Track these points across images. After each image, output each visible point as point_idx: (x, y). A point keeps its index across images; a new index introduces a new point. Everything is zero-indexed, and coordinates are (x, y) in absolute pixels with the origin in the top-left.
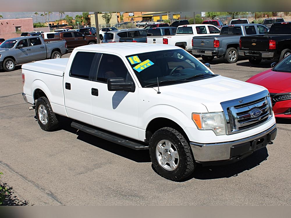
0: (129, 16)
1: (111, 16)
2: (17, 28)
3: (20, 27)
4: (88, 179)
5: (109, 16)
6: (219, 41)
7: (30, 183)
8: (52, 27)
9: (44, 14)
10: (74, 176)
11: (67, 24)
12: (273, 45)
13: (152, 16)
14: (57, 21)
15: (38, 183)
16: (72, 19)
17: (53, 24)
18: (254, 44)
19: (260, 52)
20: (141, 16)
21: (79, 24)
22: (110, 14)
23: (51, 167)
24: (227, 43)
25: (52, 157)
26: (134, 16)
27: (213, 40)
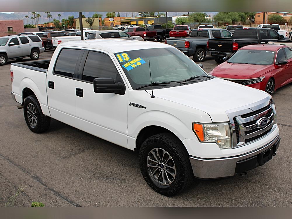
0: (110, 21)
1: (94, 21)
2: (9, 28)
3: (12, 27)
4: (72, 163)
5: (92, 20)
6: (189, 42)
7: (16, 167)
8: (41, 28)
9: (34, 18)
10: (59, 160)
11: (55, 26)
12: (236, 46)
13: (129, 21)
14: (45, 24)
15: (24, 167)
16: (59, 22)
17: (42, 26)
18: (220, 45)
19: (225, 53)
20: (119, 21)
21: (65, 26)
22: (93, 19)
23: (37, 151)
24: (197, 45)
25: (38, 142)
26: (113, 20)
27: (184, 41)
